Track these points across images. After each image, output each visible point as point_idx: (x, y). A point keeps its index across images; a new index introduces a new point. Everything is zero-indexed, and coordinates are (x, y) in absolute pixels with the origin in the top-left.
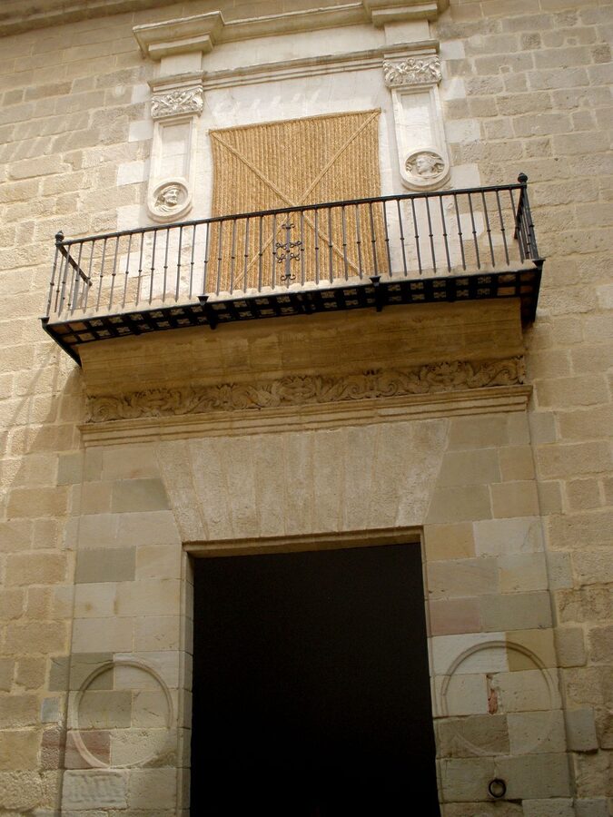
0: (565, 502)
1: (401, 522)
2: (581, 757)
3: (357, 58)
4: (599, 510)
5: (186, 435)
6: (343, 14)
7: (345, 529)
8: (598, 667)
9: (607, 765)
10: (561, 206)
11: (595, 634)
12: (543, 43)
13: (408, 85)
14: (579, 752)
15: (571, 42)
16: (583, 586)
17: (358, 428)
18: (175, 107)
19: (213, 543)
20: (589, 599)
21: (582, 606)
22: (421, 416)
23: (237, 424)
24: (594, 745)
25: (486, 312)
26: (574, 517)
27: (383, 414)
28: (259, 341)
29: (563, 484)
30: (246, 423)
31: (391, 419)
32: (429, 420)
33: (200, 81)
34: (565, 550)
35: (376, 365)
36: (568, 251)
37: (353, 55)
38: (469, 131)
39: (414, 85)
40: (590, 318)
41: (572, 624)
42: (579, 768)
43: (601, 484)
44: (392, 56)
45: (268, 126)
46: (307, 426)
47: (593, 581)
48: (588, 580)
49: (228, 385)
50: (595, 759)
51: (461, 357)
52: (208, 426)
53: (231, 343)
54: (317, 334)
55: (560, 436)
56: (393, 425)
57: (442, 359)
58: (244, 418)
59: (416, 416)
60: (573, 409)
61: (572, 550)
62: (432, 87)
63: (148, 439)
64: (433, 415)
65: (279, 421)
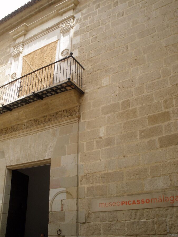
0: (85, 148)
1: (46, 158)
2: (81, 225)
3: (55, 26)
4: (94, 150)
5: (9, 139)
6: (53, 14)
7: (35, 160)
8: (88, 198)
9: (87, 227)
10: (97, 56)
11: (88, 188)
12: (101, 6)
13: (65, 30)
14: (81, 223)
15: (108, 3)
16: (87, 174)
17: (41, 133)
18: (16, 53)
19: (11, 166)
20: (88, 178)
21: (86, 180)
22: (54, 127)
23: (18, 135)
24: (84, 221)
25: (66, 95)
26: (87, 153)
27: (46, 128)
28: (20, 113)
29: (85, 143)
30: (19, 134)
31: (47, 129)
32: (55, 128)
33: (22, 43)
34: (83, 163)
35: (45, 115)
36: (97, 70)
37: (53, 26)
38: (78, 40)
39: (66, 30)
40: (99, 90)
41: (83, 186)
42: (80, 227)
43: (95, 142)
44: (62, 23)
45: (34, 52)
46: (31, 133)
47: (89, 172)
48: (88, 172)
49: (17, 125)
50: (85, 225)
51: (64, 109)
52: (13, 136)
53: (15, 114)
54: (31, 109)
55: (86, 129)
56: (48, 131)
57: (59, 110)
58: (19, 133)
59: (52, 128)
60: (90, 120)
61: (85, 163)
62: (70, 29)
63: (2, 141)
64: (56, 127)
65: (26, 133)
